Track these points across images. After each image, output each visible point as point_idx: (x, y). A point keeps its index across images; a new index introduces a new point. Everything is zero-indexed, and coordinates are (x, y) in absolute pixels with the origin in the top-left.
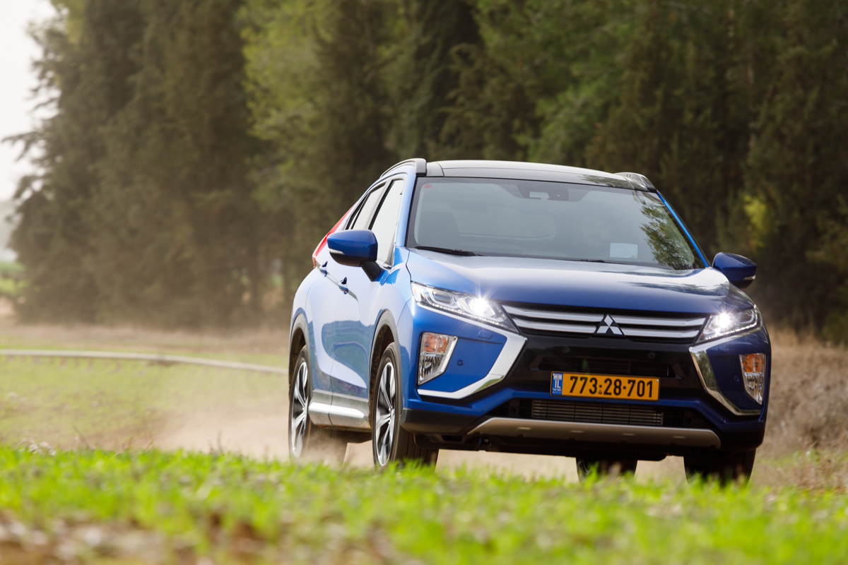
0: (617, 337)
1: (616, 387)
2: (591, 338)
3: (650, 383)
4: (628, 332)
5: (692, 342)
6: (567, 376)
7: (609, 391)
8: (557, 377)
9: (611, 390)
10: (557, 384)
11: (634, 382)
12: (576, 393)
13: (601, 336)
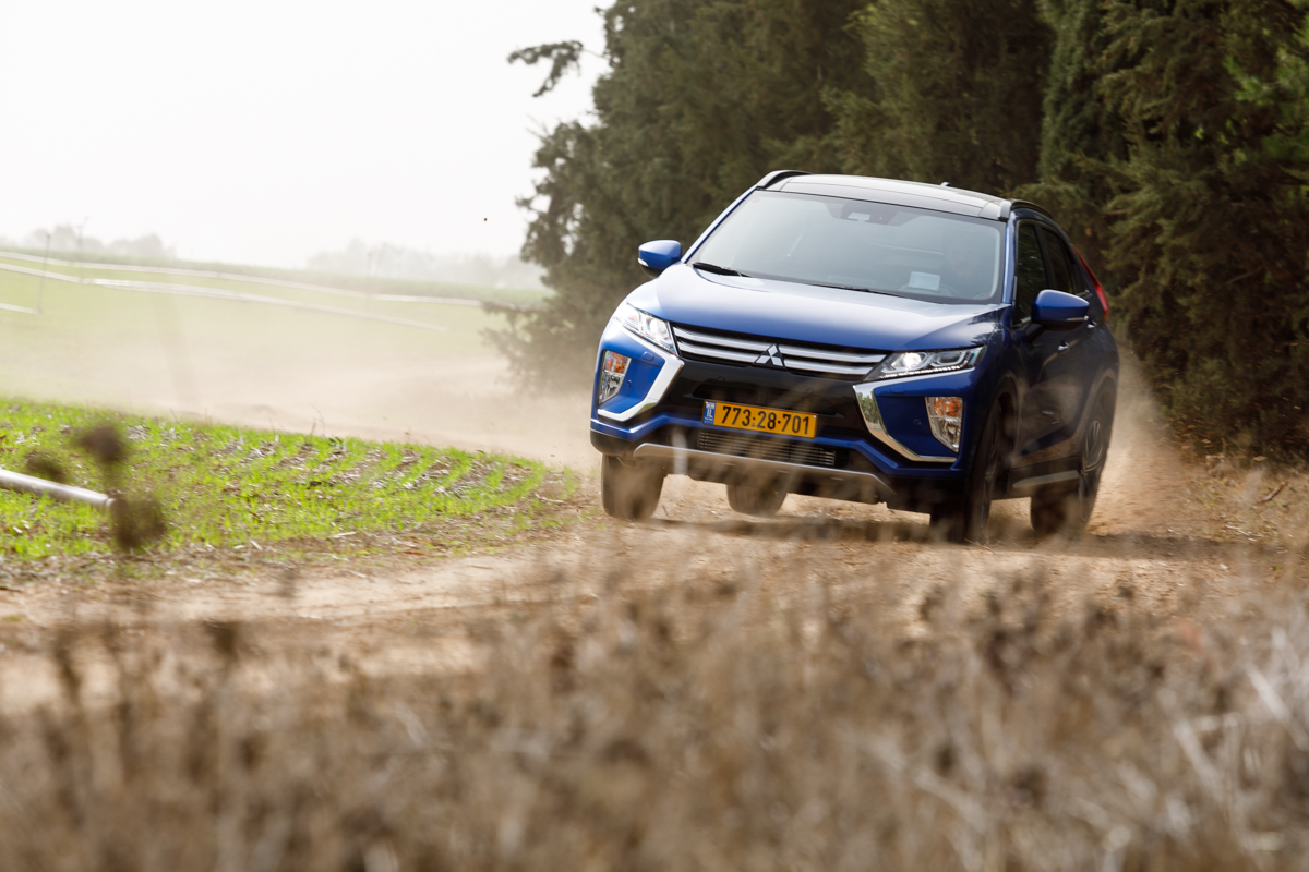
0: (777, 368)
1: (771, 420)
2: (750, 367)
3: (807, 419)
4: (789, 364)
5: (859, 379)
6: (720, 405)
7: (762, 425)
8: (709, 405)
9: (765, 423)
10: (709, 413)
11: (789, 416)
12: (728, 423)
13: (760, 366)
